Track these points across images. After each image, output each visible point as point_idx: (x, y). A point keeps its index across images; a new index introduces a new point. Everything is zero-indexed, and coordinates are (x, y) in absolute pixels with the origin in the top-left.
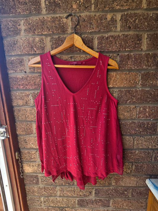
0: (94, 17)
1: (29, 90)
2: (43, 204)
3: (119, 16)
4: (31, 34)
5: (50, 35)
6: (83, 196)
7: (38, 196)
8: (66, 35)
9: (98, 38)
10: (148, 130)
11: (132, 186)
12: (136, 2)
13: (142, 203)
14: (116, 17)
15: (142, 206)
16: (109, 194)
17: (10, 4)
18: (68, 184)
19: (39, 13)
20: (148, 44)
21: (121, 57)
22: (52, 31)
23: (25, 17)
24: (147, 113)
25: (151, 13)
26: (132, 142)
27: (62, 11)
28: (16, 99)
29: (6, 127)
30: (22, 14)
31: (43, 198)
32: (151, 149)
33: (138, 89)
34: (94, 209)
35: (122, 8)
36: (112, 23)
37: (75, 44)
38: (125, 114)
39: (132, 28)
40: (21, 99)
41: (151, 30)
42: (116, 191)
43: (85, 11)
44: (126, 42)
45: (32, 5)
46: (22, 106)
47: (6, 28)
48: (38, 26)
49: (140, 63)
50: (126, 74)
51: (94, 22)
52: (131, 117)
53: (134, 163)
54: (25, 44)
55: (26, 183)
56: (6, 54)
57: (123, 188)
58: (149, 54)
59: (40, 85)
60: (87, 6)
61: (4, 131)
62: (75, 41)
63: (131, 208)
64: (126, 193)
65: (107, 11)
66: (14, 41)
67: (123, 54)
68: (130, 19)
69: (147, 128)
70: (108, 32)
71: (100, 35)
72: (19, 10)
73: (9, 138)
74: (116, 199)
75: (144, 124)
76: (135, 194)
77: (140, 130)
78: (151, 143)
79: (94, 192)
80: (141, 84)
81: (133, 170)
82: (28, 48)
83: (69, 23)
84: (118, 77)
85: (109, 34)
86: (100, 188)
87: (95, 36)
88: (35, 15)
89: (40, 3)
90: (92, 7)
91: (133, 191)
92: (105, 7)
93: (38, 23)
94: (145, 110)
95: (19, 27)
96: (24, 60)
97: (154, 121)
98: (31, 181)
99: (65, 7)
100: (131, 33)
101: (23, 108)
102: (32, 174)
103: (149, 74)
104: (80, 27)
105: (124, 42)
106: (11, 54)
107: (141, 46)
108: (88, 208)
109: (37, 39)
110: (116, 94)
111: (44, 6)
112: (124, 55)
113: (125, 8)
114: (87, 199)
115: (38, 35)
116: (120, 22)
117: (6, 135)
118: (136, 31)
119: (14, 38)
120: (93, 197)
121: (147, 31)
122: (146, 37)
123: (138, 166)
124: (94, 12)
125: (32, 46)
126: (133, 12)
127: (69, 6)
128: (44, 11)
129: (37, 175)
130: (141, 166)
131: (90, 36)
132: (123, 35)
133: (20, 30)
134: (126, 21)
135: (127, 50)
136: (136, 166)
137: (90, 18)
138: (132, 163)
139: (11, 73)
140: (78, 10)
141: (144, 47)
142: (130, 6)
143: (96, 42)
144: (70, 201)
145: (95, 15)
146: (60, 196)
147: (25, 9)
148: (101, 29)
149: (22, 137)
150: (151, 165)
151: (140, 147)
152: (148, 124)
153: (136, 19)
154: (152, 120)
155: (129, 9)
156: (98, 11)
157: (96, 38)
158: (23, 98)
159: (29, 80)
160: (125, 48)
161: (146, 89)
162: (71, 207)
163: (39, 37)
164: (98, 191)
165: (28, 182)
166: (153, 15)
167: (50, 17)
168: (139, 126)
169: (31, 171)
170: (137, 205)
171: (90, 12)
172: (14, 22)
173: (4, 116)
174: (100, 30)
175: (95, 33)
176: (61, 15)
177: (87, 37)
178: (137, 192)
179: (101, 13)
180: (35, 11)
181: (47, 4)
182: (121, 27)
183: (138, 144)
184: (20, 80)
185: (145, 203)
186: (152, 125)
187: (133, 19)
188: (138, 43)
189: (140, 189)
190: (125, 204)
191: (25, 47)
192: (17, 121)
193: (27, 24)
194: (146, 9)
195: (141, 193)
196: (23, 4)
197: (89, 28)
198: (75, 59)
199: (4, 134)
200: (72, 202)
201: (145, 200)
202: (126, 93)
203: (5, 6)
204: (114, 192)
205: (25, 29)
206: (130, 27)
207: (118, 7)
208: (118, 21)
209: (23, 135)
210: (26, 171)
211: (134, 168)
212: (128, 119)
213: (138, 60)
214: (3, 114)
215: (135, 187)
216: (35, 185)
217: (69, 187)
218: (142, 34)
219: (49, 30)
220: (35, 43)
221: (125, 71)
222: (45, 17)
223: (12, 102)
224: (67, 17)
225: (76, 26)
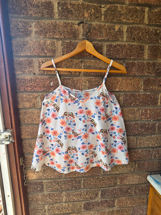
0: (104, 27)
1: (38, 92)
2: (47, 213)
3: (125, 28)
4: (42, 36)
5: (61, 39)
6: (89, 199)
7: (42, 204)
8: (77, 41)
9: (107, 46)
10: (149, 130)
11: (135, 184)
12: (139, 18)
13: (143, 199)
14: (123, 28)
15: (144, 202)
16: (114, 194)
17: (21, 5)
18: (75, 188)
19: (51, 17)
20: (149, 54)
21: (127, 64)
22: (64, 36)
23: (37, 20)
24: (148, 115)
25: (151, 29)
26: (135, 142)
27: (74, 18)
28: (23, 101)
29: (11, 131)
30: (34, 16)
31: (47, 205)
32: (152, 147)
33: (141, 94)
34: (100, 211)
35: (128, 22)
36: (120, 33)
37: (86, 49)
38: (130, 116)
39: (136, 39)
40: (28, 101)
41: (151, 42)
42: (121, 190)
43: (96, 21)
44: (131, 51)
45: (45, 9)
46: (29, 108)
47: (15, 28)
48: (50, 29)
49: (143, 70)
50: (131, 79)
51: (103, 31)
52: (135, 119)
53: (137, 162)
54: (35, 46)
55: (29, 191)
56: (14, 55)
57: (127, 186)
58: (150, 63)
59: (49, 88)
60: (97, 16)
61: (9, 136)
62: (86, 47)
63: (134, 206)
64: (130, 191)
65: (115, 23)
66: (24, 42)
67: (128, 61)
68: (135, 32)
69: (148, 128)
70: (115, 41)
71: (109, 43)
72: (31, 12)
73: (14, 143)
74: (120, 199)
75: (145, 124)
76: (137, 191)
77: (142, 130)
78: (151, 142)
79: (100, 193)
80: (143, 89)
81: (136, 168)
82: (39, 50)
83: (81, 29)
84: (124, 82)
85: (117, 43)
86: (106, 189)
87: (104, 43)
88: (47, 18)
89: (53, 8)
90: (102, 17)
91: (135, 189)
92: (113, 19)
93: (50, 26)
94: (146, 112)
95: (29, 29)
96: (34, 61)
97: (153, 122)
98: (35, 189)
99: (77, 15)
100: (135, 43)
101: (30, 110)
102: (37, 181)
103: (150, 80)
104: (91, 34)
105: (129, 51)
106: (20, 55)
107: (144, 56)
108: (93, 211)
109: (48, 42)
110: (122, 97)
111: (57, 11)
112: (130, 62)
113: (130, 22)
114: (93, 201)
115: (49, 38)
116: (127, 33)
117: (11, 140)
118: (139, 42)
119: (24, 39)
120: (99, 199)
121: (148, 43)
122: (147, 48)
123: (140, 164)
124: (103, 22)
125: (42, 48)
126: (137, 26)
127: (81, 14)
128: (56, 16)
129: (42, 182)
130: (143, 164)
131: (100, 43)
132: (129, 45)
133: (31, 32)
134: (131, 33)
135: (131, 58)
136: (138, 164)
137: (100, 27)
138: (135, 161)
139: (18, 74)
140: (89, 19)
141: (146, 57)
142: (135, 21)
143: (105, 49)
144: (76, 205)
145: (105, 25)
146: (66, 202)
147: (38, 11)
148: (109, 37)
149: (27, 142)
150: (151, 163)
151: (142, 146)
152: (149, 124)
153: (140, 32)
154: (152, 121)
155: (133, 23)
156: (107, 22)
157: (105, 45)
158: (30, 100)
159: (38, 82)
160: (130, 57)
161: (147, 93)
162: (77, 212)
163: (50, 40)
164: (104, 192)
165: (31, 190)
166: (153, 30)
167: (62, 22)
168: (141, 126)
169: (35, 178)
170: (139, 201)
171: (100, 22)
172: (24, 23)
173: (10, 119)
174: (109, 39)
175: (105, 41)
176: (73, 22)
177: (97, 44)
178: (140, 189)
179: (109, 24)
180: (47, 15)
181: (60, 10)
182: (127, 37)
183: (140, 143)
184: (28, 82)
185: (146, 198)
186: (152, 125)
187: (137, 32)
188: (141, 53)
189: (142, 185)
190: (129, 202)
191: (35, 48)
192: (22, 124)
193: (39, 27)
194: (148, 25)
195: (142, 190)
196: (35, 7)
197: (99, 36)
198: (85, 63)
199: (10, 139)
200: (78, 206)
201: (146, 196)
202: (130, 97)
203: (16, 6)
204: (119, 192)
205: (37, 31)
206: (134, 39)
207: (125, 20)
208: (125, 32)
209: (29, 139)
210: (30, 179)
211: (136, 166)
212: (132, 121)
213: (141, 68)
214: (9, 116)
215: (138, 184)
216: (40, 193)
217: (76, 191)
218: (144, 45)
219: (61, 35)
220: (46, 46)
221: (130, 77)
222: (58, 22)
223: (18, 104)
224: (79, 24)
225: (88, 33)
